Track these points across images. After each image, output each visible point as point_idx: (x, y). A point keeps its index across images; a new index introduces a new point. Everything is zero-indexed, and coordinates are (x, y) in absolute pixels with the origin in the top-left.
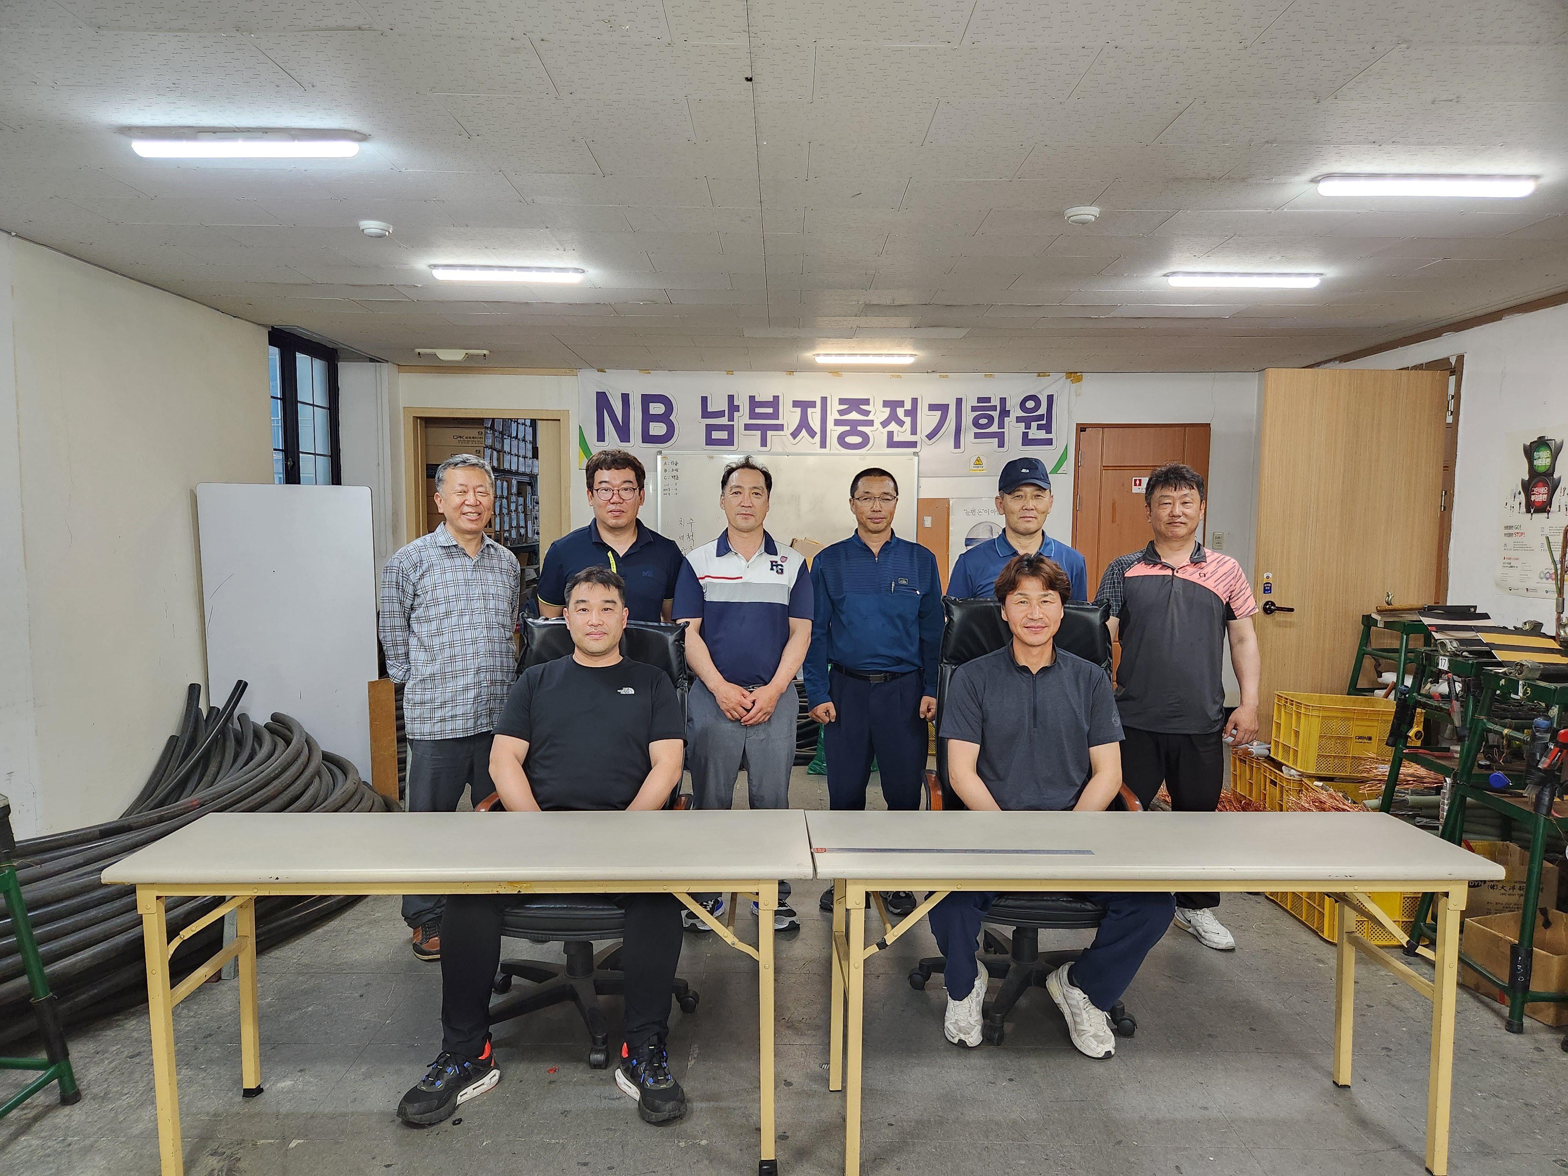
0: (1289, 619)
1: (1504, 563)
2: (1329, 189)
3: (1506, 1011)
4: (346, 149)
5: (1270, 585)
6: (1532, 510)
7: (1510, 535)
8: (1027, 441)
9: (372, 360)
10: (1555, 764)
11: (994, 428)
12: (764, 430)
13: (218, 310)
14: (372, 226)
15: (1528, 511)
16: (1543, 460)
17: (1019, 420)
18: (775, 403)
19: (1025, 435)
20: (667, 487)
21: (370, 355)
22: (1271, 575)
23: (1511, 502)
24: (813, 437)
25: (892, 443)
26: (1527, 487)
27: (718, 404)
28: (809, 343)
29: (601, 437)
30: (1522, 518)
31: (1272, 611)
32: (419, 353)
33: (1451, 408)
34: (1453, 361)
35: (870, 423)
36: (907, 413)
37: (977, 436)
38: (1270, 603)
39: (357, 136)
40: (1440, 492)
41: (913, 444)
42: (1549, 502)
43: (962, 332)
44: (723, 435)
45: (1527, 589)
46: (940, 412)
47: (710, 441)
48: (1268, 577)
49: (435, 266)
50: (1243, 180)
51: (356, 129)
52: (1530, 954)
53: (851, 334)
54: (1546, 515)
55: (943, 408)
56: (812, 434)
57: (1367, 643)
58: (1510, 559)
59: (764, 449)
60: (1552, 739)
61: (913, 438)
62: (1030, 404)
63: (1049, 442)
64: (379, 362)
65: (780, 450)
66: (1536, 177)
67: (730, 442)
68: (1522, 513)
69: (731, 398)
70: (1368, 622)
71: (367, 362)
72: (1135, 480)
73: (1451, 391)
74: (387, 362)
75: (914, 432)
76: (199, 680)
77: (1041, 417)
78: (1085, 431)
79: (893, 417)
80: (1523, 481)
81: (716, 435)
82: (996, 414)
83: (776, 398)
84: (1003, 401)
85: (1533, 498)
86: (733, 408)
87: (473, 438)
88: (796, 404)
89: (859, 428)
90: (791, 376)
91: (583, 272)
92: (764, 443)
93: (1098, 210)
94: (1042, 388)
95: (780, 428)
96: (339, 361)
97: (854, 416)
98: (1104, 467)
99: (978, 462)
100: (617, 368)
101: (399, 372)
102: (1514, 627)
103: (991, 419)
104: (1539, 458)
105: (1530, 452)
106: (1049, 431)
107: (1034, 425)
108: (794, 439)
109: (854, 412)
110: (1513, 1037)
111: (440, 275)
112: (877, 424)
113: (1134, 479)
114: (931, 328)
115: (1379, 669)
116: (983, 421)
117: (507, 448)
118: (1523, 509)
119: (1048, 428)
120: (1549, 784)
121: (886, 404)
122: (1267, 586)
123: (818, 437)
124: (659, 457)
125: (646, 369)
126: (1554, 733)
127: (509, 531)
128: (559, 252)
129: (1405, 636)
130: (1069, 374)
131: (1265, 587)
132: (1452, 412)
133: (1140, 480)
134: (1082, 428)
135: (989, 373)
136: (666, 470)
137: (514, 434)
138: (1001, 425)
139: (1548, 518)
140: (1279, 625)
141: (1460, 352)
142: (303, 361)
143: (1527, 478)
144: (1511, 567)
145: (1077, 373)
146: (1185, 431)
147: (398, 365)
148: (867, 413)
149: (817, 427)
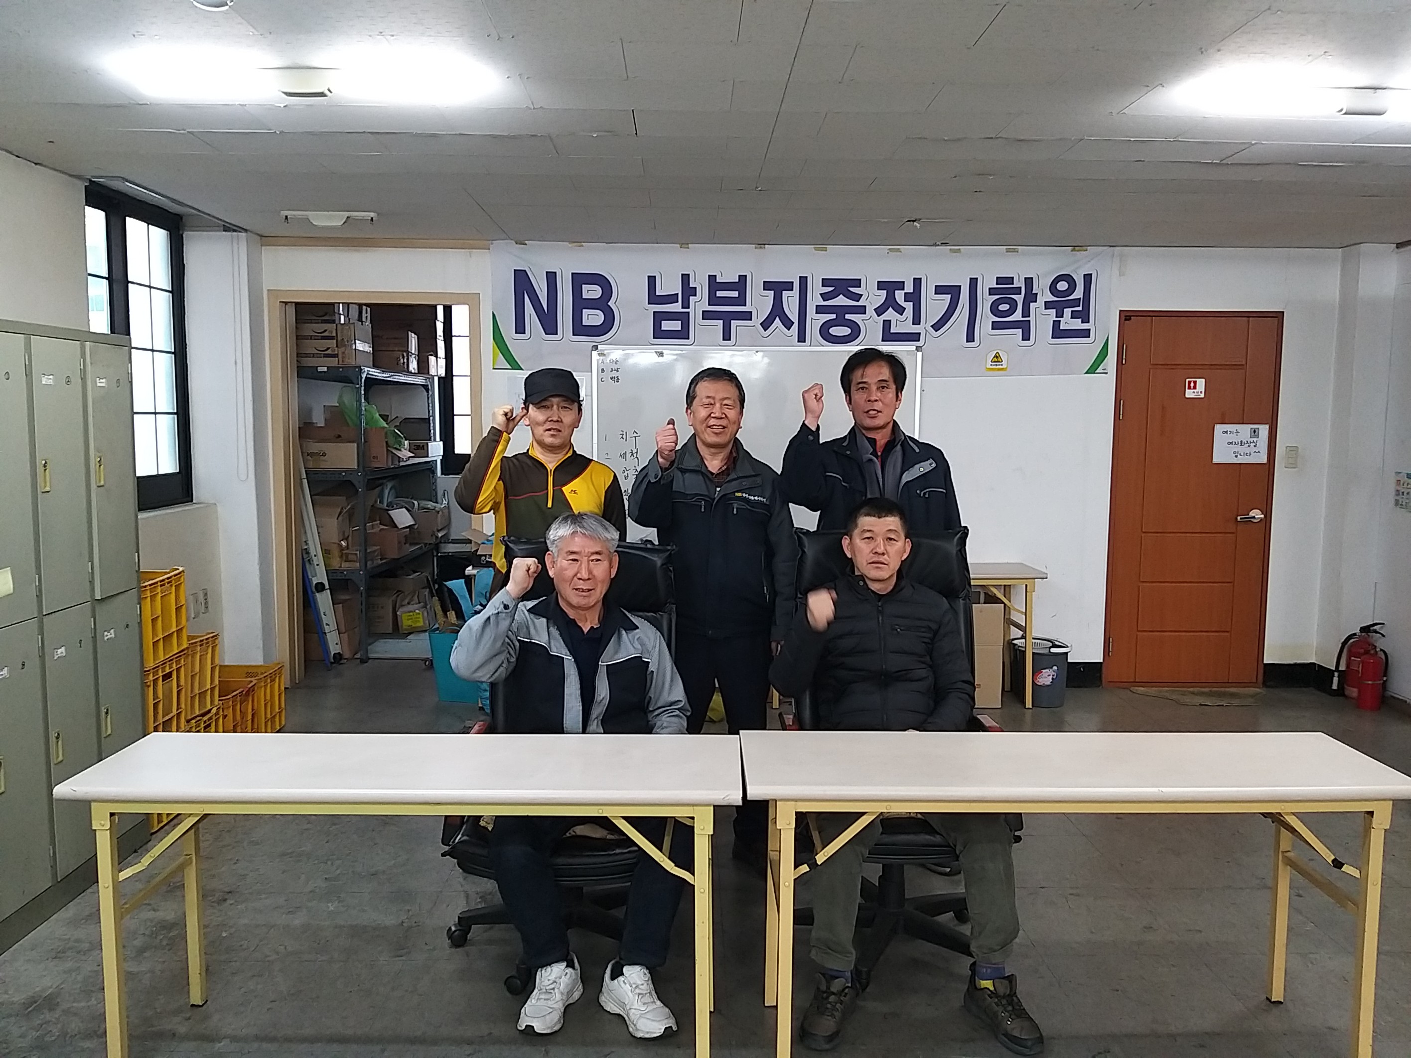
8: (1058, 332)
9: (226, 229)
11: (1017, 316)
12: (727, 319)
17: (1048, 305)
18: (741, 284)
19: (1056, 324)
21: (222, 223)
24: (789, 328)
25: (888, 336)
27: (670, 286)
29: (520, 328)
32: (287, 218)
35: (862, 310)
36: (908, 297)
37: (995, 326)
41: (915, 337)
44: (676, 325)
46: (949, 296)
47: (659, 333)
55: (953, 291)
56: (788, 324)
59: (728, 344)
61: (915, 329)
62: (1063, 286)
63: (1086, 334)
64: (235, 231)
65: (748, 345)
69: (685, 278)
71: (220, 231)
72: (1189, 383)
74: (246, 231)
75: (916, 321)
77: (1076, 302)
78: (1130, 320)
79: (890, 303)
81: (666, 325)
82: (1019, 299)
83: (743, 278)
84: (1029, 281)
86: (689, 291)
88: (768, 286)
90: (761, 250)
92: (727, 336)
94: (1077, 265)
95: (747, 316)
96: (184, 230)
97: (841, 301)
98: (1152, 365)
99: (997, 359)
100: (541, 239)
101: (262, 246)
103: (1014, 305)
106: (1086, 320)
107: (1067, 312)
108: (765, 330)
109: (841, 296)
112: (870, 311)
116: (1004, 307)
119: (1084, 316)
121: (881, 285)
123: (795, 327)
125: (577, 241)
130: (1111, 246)
133: (1195, 383)
134: (1126, 317)
135: (1012, 245)
136: (603, 369)
138: (1026, 312)
142: (135, 227)
145: (1119, 245)
146: (1249, 321)
147: (261, 236)
148: (858, 297)
149: (793, 314)
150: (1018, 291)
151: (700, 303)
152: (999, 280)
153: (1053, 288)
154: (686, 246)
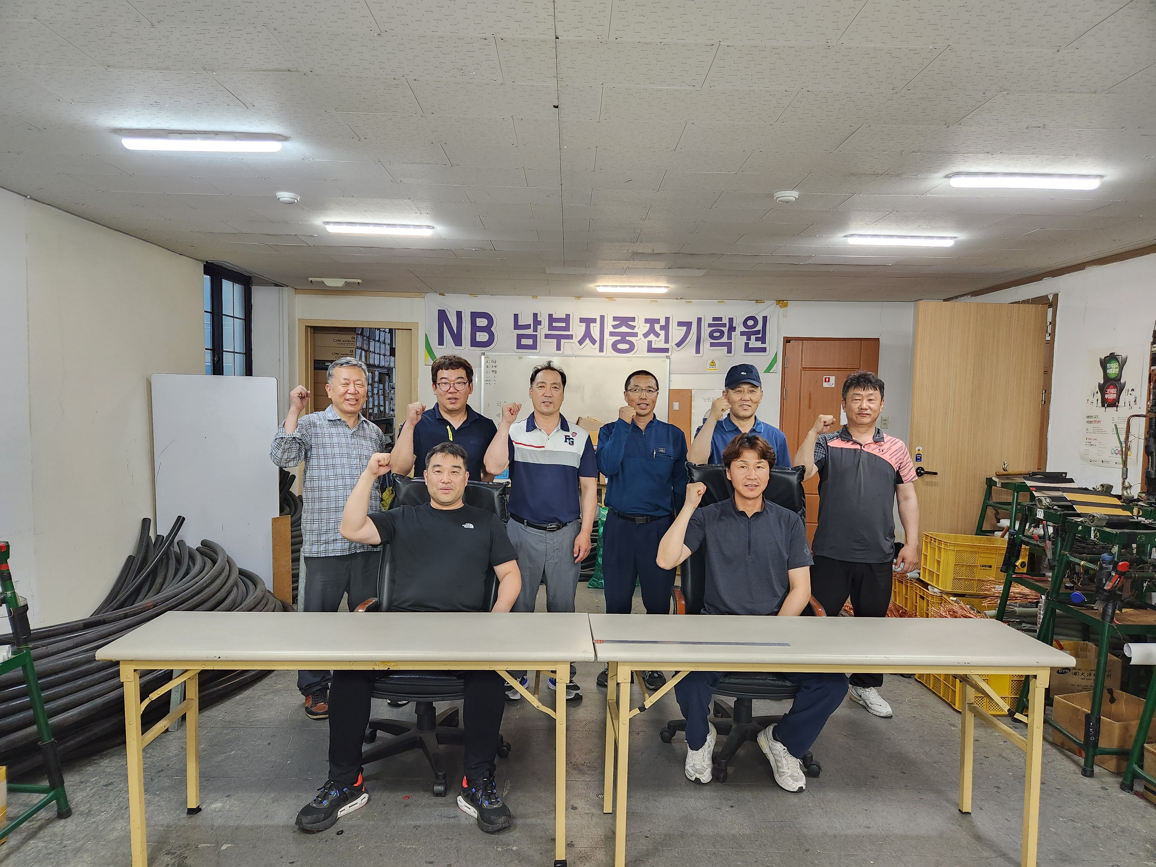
0: (934, 480)
1: (1086, 442)
2: (957, 183)
3: (1082, 761)
4: (273, 147)
5: (920, 456)
6: (1106, 405)
7: (1090, 422)
8: (748, 349)
9: (276, 285)
10: (1116, 586)
11: (725, 339)
12: (559, 338)
13: (169, 250)
14: (285, 196)
15: (1103, 406)
16: (1113, 369)
17: (742, 333)
18: (567, 319)
19: (747, 344)
20: (488, 379)
21: (275, 281)
22: (921, 449)
23: (1091, 399)
24: (594, 344)
25: (651, 350)
26: (1102, 389)
27: (526, 319)
28: (592, 278)
29: (441, 342)
30: (1099, 411)
31: (922, 474)
32: (311, 281)
33: (1049, 331)
34: (1051, 298)
35: (635, 335)
36: (662, 328)
37: (712, 345)
38: (920, 469)
39: (280, 137)
40: (1041, 390)
41: (666, 350)
42: (1118, 400)
43: (702, 272)
44: (530, 342)
45: (1102, 461)
46: (686, 327)
47: (520, 346)
48: (919, 450)
49: (328, 223)
50: (898, 175)
51: (280, 133)
52: (1099, 720)
53: (623, 272)
54: (1115, 408)
55: (688, 325)
56: (593, 342)
57: (990, 497)
58: (1091, 439)
59: (558, 352)
60: (1114, 569)
61: (666, 346)
62: (750, 323)
63: (764, 350)
64: (282, 286)
65: (571, 353)
66: (1101, 176)
67: (534, 347)
68: (1100, 407)
69: (535, 315)
70: (990, 483)
71: (273, 286)
72: (826, 378)
73: (1050, 319)
74: (288, 286)
75: (667, 341)
76: (150, 516)
77: (758, 332)
78: (790, 342)
79: (652, 331)
80: (1099, 384)
81: (524, 342)
82: (725, 330)
83: (568, 316)
84: (731, 320)
85: (1106, 396)
86: (537, 322)
87: (348, 341)
88: (582, 320)
89: (627, 338)
90: (578, 300)
91: (433, 228)
92: (558, 348)
93: (797, 193)
94: (759, 311)
95: (570, 337)
96: (252, 285)
97: (624, 329)
98: (803, 368)
99: (713, 363)
100: (454, 293)
101: (295, 294)
102: (1093, 488)
103: (722, 333)
104: (1111, 368)
105: (1104, 363)
106: (764, 342)
107: (753, 337)
108: (581, 345)
109: (624, 327)
110: (1087, 780)
111: (331, 229)
112: (640, 335)
113: (824, 377)
114: (680, 270)
115: (998, 517)
116: (717, 334)
117: (372, 349)
118: (1100, 404)
119: (763, 340)
120: (1112, 601)
121: (647, 321)
122: (919, 457)
123: (598, 344)
124: (483, 357)
125: (474, 294)
126: (1115, 565)
127: (373, 409)
128: (416, 215)
129: (1016, 494)
130: (779, 301)
131: (916, 457)
132: (1050, 334)
133: (829, 378)
134: (787, 340)
135: (721, 299)
136: (487, 366)
137: (377, 339)
138: (730, 337)
139: (1117, 411)
140: (927, 484)
141: (1056, 292)
142: (227, 285)
143: (1102, 382)
144: (1092, 445)
145: (784, 301)
146: (861, 344)
147: (296, 289)
148: (633, 327)
149: (597, 337)
150: (724, 325)
151: (543, 329)
152: (714, 319)
153: (745, 323)
154: (536, 297)
